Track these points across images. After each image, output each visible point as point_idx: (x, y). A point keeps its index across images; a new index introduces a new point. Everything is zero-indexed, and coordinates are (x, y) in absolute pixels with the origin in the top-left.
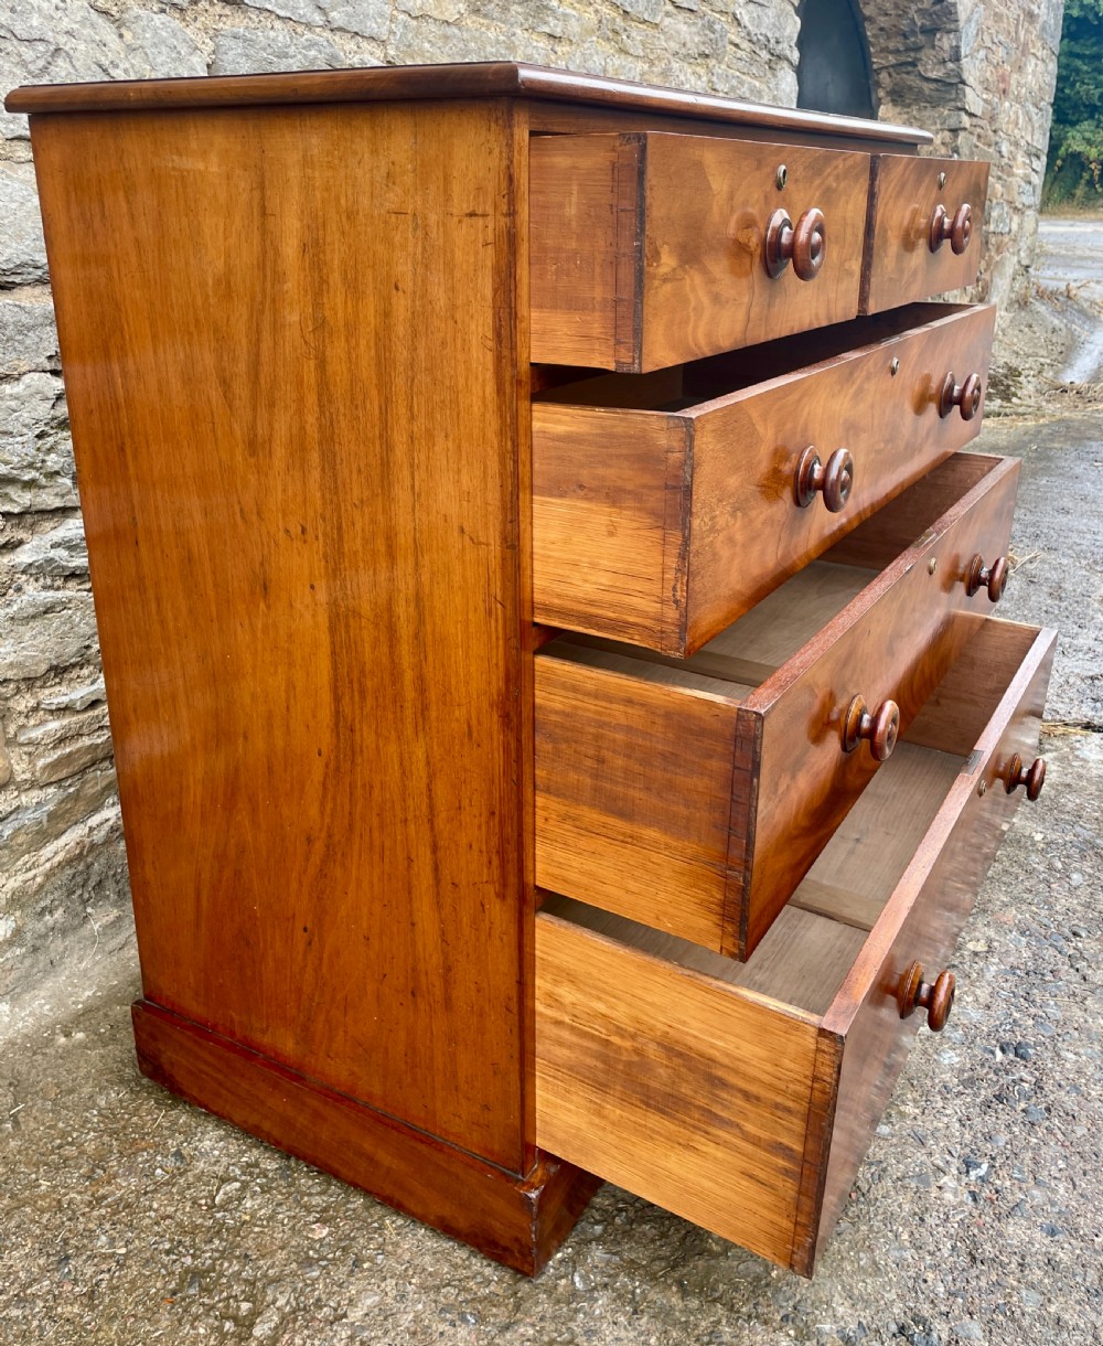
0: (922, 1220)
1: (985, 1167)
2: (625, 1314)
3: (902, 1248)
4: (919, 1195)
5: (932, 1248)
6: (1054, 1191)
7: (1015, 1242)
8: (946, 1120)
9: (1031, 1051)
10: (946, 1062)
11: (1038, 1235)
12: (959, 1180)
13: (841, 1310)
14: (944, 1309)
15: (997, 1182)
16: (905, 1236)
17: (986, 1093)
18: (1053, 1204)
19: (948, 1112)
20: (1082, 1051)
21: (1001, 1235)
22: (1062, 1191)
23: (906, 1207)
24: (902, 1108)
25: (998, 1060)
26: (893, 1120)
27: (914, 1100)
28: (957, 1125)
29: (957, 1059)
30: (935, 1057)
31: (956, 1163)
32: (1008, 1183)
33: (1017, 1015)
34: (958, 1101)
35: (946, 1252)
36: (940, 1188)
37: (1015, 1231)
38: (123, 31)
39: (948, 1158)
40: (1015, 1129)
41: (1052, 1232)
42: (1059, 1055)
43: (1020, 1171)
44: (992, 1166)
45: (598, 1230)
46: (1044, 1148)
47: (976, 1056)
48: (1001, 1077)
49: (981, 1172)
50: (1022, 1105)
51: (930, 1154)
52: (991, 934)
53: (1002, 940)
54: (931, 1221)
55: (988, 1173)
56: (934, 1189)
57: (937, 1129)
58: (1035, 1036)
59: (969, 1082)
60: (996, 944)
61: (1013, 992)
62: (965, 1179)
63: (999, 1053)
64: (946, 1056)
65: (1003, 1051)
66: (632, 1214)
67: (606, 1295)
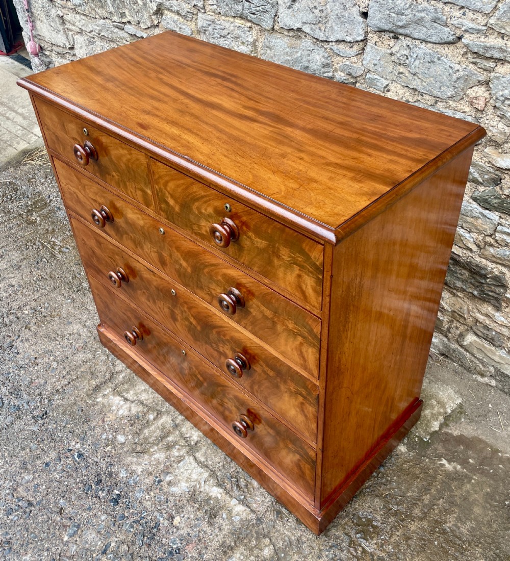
0: (71, 432)
1: (77, 459)
3: (66, 423)
4: (78, 436)
6: (58, 473)
8: (99, 457)
9: (112, 504)
10: (122, 472)
11: (48, 460)
12: (77, 449)
13: (58, 402)
14: (45, 425)
15: (70, 459)
16: (69, 426)
17: (103, 478)
18: (54, 470)
19: (101, 459)
20: (103, 523)
21: (55, 450)
22: (57, 476)
23: (77, 431)
24: (110, 447)
25: (115, 491)
26: (106, 441)
27: (111, 452)
28: (95, 459)
29: (121, 475)
30: (125, 468)
31: (83, 451)
32: (68, 462)
33: (131, 510)
34: (104, 465)
35: (58, 433)
36: (78, 443)
37: (53, 454)
39: (85, 449)
40: (85, 478)
41: (47, 465)
42: (106, 513)
43: (69, 468)
44: (76, 461)
45: (110, 359)
46: (74, 481)
47: (120, 483)
48: (107, 486)
49: (76, 456)
50: (93, 487)
51: (89, 445)
52: (182, 532)
53: (176, 534)
54: (70, 435)
55: (75, 458)
56: (78, 441)
57: (97, 453)
58: (118, 511)
59: (110, 474)
60: (175, 530)
61: (144, 518)
62: (76, 451)
63: (118, 492)
64: (125, 472)
65: (118, 494)
66: (111, 367)
67: (92, 357)
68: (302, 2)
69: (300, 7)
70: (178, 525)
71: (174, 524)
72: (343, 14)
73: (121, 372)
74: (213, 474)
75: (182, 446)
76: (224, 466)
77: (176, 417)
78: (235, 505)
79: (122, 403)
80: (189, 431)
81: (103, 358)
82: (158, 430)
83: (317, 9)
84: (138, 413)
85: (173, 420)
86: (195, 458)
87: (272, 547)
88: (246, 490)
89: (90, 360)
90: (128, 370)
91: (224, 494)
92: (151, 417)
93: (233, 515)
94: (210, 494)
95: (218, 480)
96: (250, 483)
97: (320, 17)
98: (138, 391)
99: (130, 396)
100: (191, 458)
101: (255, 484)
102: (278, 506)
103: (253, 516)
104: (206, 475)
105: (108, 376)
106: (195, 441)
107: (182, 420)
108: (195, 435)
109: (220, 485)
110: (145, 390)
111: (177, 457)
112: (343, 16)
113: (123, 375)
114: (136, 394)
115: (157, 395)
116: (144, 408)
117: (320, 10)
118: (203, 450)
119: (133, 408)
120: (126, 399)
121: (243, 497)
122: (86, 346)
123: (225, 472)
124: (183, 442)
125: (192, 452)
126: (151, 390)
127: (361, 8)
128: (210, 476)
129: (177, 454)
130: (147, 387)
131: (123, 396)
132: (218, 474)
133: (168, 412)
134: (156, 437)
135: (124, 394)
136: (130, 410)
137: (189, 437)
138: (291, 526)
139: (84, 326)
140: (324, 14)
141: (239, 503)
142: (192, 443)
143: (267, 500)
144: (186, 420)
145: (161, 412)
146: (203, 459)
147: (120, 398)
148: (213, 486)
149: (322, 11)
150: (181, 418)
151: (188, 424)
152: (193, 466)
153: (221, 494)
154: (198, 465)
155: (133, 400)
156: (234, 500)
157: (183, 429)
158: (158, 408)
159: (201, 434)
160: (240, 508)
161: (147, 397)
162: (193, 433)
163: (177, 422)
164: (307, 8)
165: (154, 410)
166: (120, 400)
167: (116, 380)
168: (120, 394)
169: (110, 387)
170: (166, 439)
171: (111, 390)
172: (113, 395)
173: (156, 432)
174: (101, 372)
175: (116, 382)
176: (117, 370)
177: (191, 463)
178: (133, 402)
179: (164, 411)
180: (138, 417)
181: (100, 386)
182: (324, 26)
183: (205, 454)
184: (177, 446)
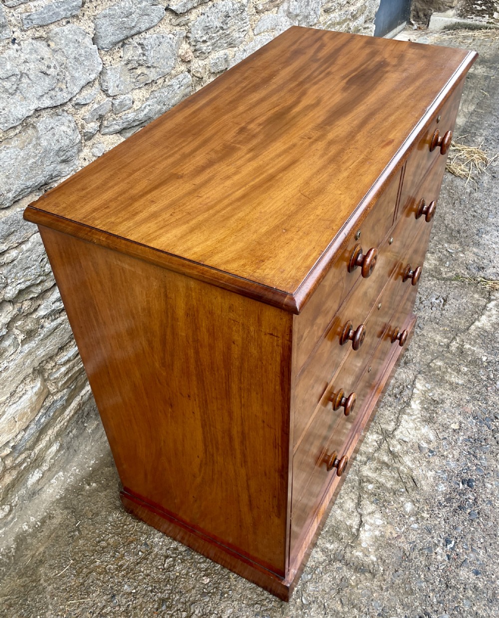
0: (429, 568)
1: (453, 542)
2: (322, 614)
3: (421, 582)
4: (428, 557)
5: (432, 581)
6: (479, 554)
7: (462, 578)
8: (439, 520)
9: (474, 484)
10: (440, 490)
11: (472, 575)
12: (443, 549)
14: (436, 609)
15: (458, 550)
16: (422, 576)
17: (455, 505)
18: (478, 560)
19: (440, 516)
20: (494, 483)
21: (458, 575)
22: (481, 554)
23: (423, 563)
24: (423, 515)
25: (461, 488)
26: (419, 521)
27: (427, 510)
28: (443, 522)
29: (444, 488)
30: (436, 488)
31: (442, 541)
32: (461, 550)
33: (469, 464)
34: (444, 510)
35: (437, 583)
36: (436, 553)
37: (464, 573)
39: (439, 539)
40: (466, 523)
41: (477, 573)
42: (484, 485)
43: (467, 545)
44: (456, 542)
45: (309, 577)
46: (476, 532)
47: (452, 486)
48: (461, 497)
49: (452, 545)
50: (469, 511)
51: (433, 537)
52: (461, 419)
53: (465, 422)
54: (432, 569)
55: (454, 546)
56: (434, 554)
57: (436, 525)
58: (476, 475)
59: (449, 500)
60: (463, 425)
61: (468, 452)
62: (445, 549)
63: (461, 484)
64: (440, 487)
65: (463, 484)
66: (321, 569)
67: (314, 606)
68: (31, 72)
69: (29, 82)
70: (458, 424)
71: (458, 427)
73: (324, 551)
74: (402, 411)
75: (389, 445)
76: (390, 406)
77: (360, 461)
78: (418, 390)
79: (367, 527)
80: (370, 444)
82: (382, 474)
84: (372, 503)
85: (365, 464)
86: (394, 430)
87: (434, 361)
88: (401, 387)
89: (320, 607)
91: (414, 400)
92: (370, 487)
93: (427, 389)
94: (420, 409)
95: (405, 407)
96: (394, 385)
97: (58, 74)
98: (345, 515)
99: (354, 522)
100: (396, 433)
101: (393, 381)
103: (419, 377)
104: (405, 417)
105: (338, 565)
106: (378, 436)
107: (361, 455)
108: (371, 437)
109: (408, 404)
112: (80, 55)
113: (328, 545)
114: (350, 515)
116: (363, 498)
118: (383, 426)
119: (370, 510)
120: (361, 524)
121: (409, 386)
123: (394, 404)
124: (385, 446)
125: (390, 434)
127: (91, 33)
128: (404, 414)
129: (399, 447)
131: (358, 530)
132: (399, 408)
133: (358, 472)
134: (390, 472)
135: (354, 530)
136: (373, 512)
137: (377, 442)
140: (58, 69)
141: (415, 387)
142: (381, 437)
145: (359, 480)
146: (393, 424)
147: (362, 532)
148: (412, 409)
149: (55, 67)
152: (403, 429)
153: (415, 402)
154: (399, 426)
155: (359, 516)
156: (413, 392)
157: (371, 451)
158: (357, 484)
160: (419, 385)
161: (349, 502)
162: (370, 440)
163: (365, 459)
164: (40, 75)
165: (361, 488)
166: (365, 531)
167: (338, 551)
168: (356, 537)
169: (351, 553)
170: (388, 463)
171: (355, 551)
172: (360, 544)
173: (385, 476)
174: (334, 578)
175: (341, 550)
176: (324, 558)
177: (401, 432)
178: (361, 515)
179: (358, 476)
180: (377, 500)
181: (354, 567)
182: (64, 81)
183: (388, 423)
184: (391, 450)
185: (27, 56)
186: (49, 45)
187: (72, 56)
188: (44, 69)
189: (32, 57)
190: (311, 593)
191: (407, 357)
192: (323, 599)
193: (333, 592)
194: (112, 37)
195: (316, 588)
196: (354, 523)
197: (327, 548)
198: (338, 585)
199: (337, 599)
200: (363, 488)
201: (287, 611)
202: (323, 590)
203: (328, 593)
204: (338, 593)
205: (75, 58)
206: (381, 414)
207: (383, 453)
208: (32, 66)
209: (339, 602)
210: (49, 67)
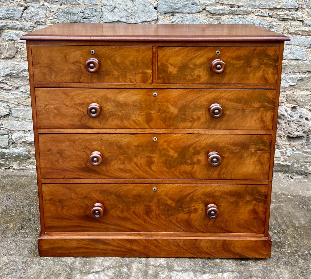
2: (37, 271)
38: (134, 2)
45: (57, 261)
66: (62, 264)
67: (41, 267)
68: (120, 7)
69: (118, 10)
72: (145, 9)
73: (74, 262)
74: (195, 271)
75: (162, 271)
76: (194, 264)
77: (140, 261)
78: (222, 275)
79: (97, 276)
80: (157, 262)
81: (51, 262)
82: (138, 273)
83: (129, 9)
84: (114, 273)
85: (140, 264)
86: (176, 271)
88: (217, 266)
89: (41, 269)
90: (78, 258)
91: (211, 275)
92: (125, 270)
95: (200, 272)
96: (215, 262)
97: (132, 13)
98: (100, 263)
100: (174, 272)
101: (218, 261)
102: (239, 262)
103: (235, 274)
104: (192, 273)
105: (68, 269)
106: (166, 264)
107: (145, 260)
108: (162, 261)
109: (204, 273)
110: (103, 260)
111: (166, 277)
112: (145, 10)
114: (100, 266)
115: (114, 258)
116: (115, 269)
117: (131, 10)
118: (175, 264)
119: (108, 273)
120: (97, 272)
121: (221, 270)
122: (28, 264)
123: (198, 266)
124: (160, 269)
125: (171, 270)
126: (107, 258)
127: (154, 5)
128: (194, 273)
129: (164, 276)
130: (103, 258)
131: (93, 272)
132: (197, 269)
133: (132, 262)
134: (142, 277)
135: (92, 270)
136: (108, 275)
137: (160, 265)
138: (254, 265)
139: (11, 255)
140: (133, 11)
141: (223, 273)
142: (165, 266)
143: (232, 263)
144: (147, 259)
145: (127, 264)
146: (181, 269)
147: (92, 274)
148: (202, 276)
149: (132, 10)
150: (143, 260)
151: (151, 260)
152: (180, 275)
153: (210, 276)
154: (182, 272)
155: (102, 270)
156: (218, 273)
157: (152, 263)
158: (124, 264)
159: (164, 259)
160: (226, 275)
161: (109, 263)
162: (159, 261)
163: (144, 262)
164: (123, 10)
165: (122, 266)
166: (94, 276)
167: (76, 268)
168: (88, 273)
169: (77, 273)
170: (148, 274)
171: (79, 275)
172: (85, 276)
173: (137, 275)
174: (59, 270)
175: (77, 269)
176: (69, 263)
177: (177, 275)
178: (104, 270)
179: (129, 263)
180: (118, 276)
181: (69, 277)
182: (134, 16)
183: (179, 266)
184: (159, 273)
185: (120, 2)
186: (133, 3)
187: (141, 9)
188: (126, 8)
189: (123, 3)
190: (48, 264)
191: (248, 263)
192: (46, 269)
193: (51, 272)
194: (164, 9)
195: (51, 265)
196: (96, 269)
197: (76, 263)
198: (56, 273)
199: (47, 275)
200: (123, 267)
201: (35, 258)
202: (51, 268)
203: (50, 271)
204: (52, 274)
205: (142, 10)
206: (184, 261)
207: (154, 269)
208: (121, 6)
209: (46, 276)
210: (128, 9)
